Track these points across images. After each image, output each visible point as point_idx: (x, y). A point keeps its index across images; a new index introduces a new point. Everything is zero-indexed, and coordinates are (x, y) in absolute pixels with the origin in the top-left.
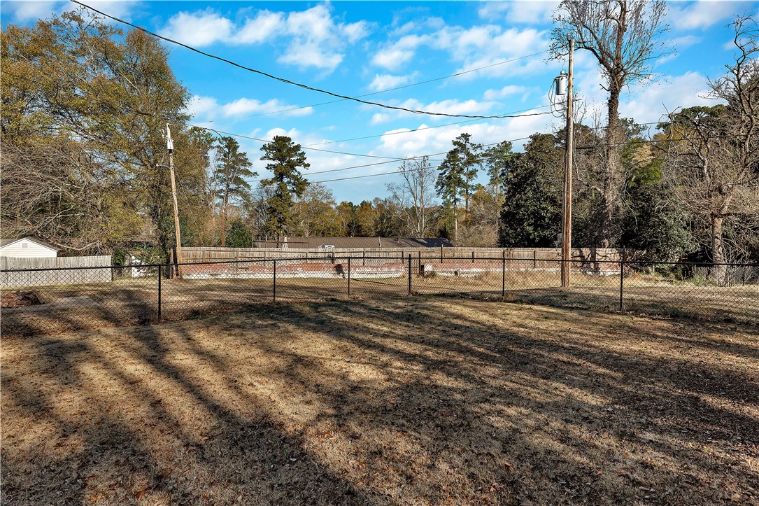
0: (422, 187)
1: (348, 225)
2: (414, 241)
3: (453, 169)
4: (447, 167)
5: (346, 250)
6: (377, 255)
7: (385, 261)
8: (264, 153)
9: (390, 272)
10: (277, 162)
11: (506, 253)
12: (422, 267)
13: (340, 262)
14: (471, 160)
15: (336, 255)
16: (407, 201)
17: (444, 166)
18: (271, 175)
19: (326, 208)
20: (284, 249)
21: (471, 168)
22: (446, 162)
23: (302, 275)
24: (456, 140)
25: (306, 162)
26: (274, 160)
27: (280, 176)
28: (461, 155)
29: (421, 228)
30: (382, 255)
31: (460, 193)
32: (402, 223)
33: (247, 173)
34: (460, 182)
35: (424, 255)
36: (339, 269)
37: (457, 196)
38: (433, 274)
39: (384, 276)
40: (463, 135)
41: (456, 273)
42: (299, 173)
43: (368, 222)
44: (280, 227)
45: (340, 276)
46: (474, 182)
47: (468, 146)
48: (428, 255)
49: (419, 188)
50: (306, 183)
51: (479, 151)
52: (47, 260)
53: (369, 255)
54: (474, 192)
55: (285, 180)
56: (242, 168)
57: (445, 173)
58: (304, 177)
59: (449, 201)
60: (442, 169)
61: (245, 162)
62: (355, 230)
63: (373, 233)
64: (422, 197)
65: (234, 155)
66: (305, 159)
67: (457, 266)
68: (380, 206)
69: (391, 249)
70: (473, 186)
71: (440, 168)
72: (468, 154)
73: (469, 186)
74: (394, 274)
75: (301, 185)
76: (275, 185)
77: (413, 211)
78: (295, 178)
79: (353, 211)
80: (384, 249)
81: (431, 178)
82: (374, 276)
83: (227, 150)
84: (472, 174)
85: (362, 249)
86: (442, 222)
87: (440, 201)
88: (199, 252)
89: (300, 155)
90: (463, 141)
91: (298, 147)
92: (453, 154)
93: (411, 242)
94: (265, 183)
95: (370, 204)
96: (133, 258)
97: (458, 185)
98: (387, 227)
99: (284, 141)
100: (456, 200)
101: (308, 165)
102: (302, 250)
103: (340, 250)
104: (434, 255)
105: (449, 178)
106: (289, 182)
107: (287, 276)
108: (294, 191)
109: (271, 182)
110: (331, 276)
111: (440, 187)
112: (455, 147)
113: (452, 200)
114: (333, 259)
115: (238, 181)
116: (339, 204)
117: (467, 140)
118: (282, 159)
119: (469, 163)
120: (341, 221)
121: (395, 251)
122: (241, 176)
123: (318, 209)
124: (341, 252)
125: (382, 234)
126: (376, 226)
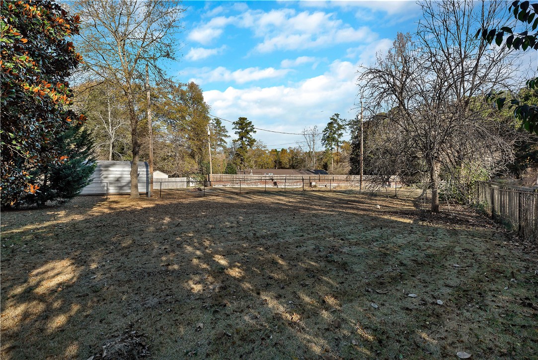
0: (314, 143)
1: (275, 162)
2: (309, 171)
3: (331, 132)
4: (327, 131)
5: (278, 176)
6: (291, 178)
7: (295, 181)
8: (234, 126)
9: (297, 185)
10: (240, 130)
11: (348, 177)
12: (311, 183)
13: (276, 181)
14: (340, 127)
15: (274, 178)
16: (306, 149)
17: (326, 130)
18: (237, 137)
19: (264, 152)
20: (250, 175)
21: (340, 132)
22: (327, 128)
23: (260, 186)
24: (332, 117)
25: (254, 130)
26: (239, 129)
27: (241, 138)
28: (335, 125)
29: (313, 164)
30: (293, 178)
31: (334, 145)
32: (303, 160)
33: (226, 136)
34: (334, 139)
35: (311, 178)
36: (275, 184)
37: (333, 146)
38: (315, 186)
39: (294, 187)
40: (335, 114)
41: (326, 186)
42: (251, 136)
43: (285, 160)
44: (241, 163)
45: (276, 187)
46: (341, 139)
47: (338, 120)
48: (314, 178)
49: (312, 143)
50: (254, 141)
51: (344, 123)
52: (165, 179)
53: (288, 178)
54: (341, 145)
55: (244, 139)
56: (223, 133)
57: (326, 134)
58: (253, 138)
59: (328, 149)
60: (324, 132)
61: (225, 131)
62: (279, 165)
63: (288, 166)
64: (314, 147)
65: (220, 127)
66: (254, 129)
67: (326, 183)
68: (292, 151)
69: (297, 175)
70: (341, 141)
71: (323, 131)
72: (338, 124)
73: (339, 141)
74: (299, 186)
75: (252, 142)
76: (240, 142)
77: (309, 154)
78: (249, 138)
79: (277, 154)
80: (294, 175)
81: (319, 137)
82: (290, 187)
83: (216, 125)
84: (340, 135)
85: (285, 175)
86: (325, 160)
87: (324, 149)
88: (218, 176)
89: (251, 126)
90: (335, 118)
91: (250, 123)
92: (330, 124)
93: (307, 172)
94: (234, 141)
95: (286, 150)
96: (191, 178)
97: (333, 141)
98: (295, 163)
99: (244, 120)
100: (332, 148)
101: (256, 132)
102: (260, 176)
103: (276, 176)
104: (316, 178)
105: (328, 137)
106: (246, 140)
107: (254, 186)
108: (248, 145)
109: (238, 141)
110: (272, 187)
111: (323, 142)
112: (332, 121)
113: (330, 149)
114: (273, 180)
115: (222, 140)
116: (270, 150)
117: (338, 117)
118: (242, 129)
119: (339, 129)
120: (271, 159)
121: (299, 176)
122: (223, 138)
123: (260, 153)
124: (276, 177)
125: (293, 167)
126: (289, 162)
